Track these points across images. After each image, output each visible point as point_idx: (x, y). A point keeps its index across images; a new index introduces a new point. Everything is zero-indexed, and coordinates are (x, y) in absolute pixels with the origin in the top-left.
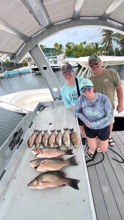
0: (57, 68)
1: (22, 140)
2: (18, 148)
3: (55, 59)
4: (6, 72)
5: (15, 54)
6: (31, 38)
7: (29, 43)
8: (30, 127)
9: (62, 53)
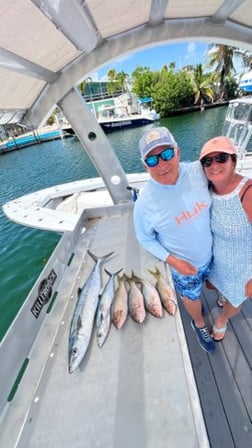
0: (117, 125)
1: (56, 293)
2: (48, 311)
3: (111, 108)
4: (11, 138)
5: (28, 111)
6: (59, 73)
7: (55, 85)
8: (69, 265)
9: (125, 91)
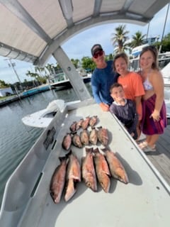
1: (56, 141)
5: (38, 58)
6: (53, 40)
